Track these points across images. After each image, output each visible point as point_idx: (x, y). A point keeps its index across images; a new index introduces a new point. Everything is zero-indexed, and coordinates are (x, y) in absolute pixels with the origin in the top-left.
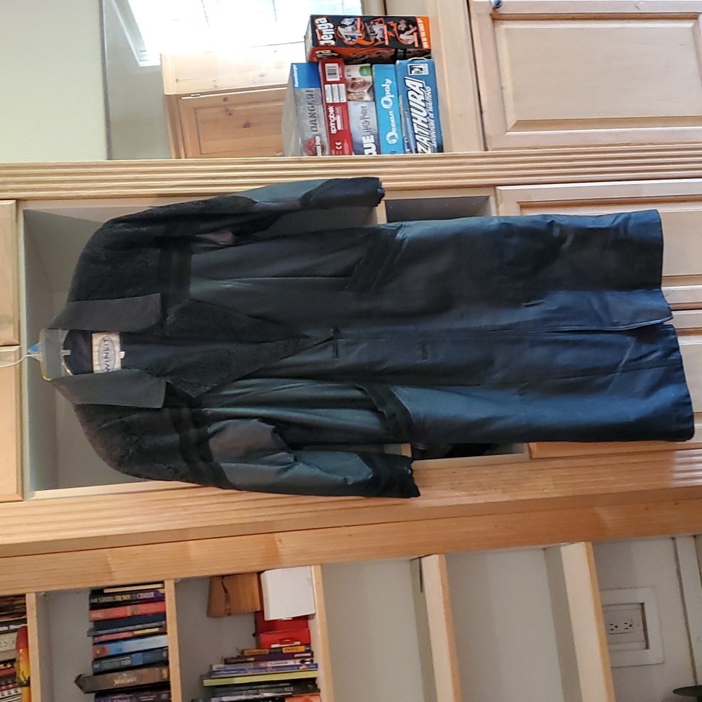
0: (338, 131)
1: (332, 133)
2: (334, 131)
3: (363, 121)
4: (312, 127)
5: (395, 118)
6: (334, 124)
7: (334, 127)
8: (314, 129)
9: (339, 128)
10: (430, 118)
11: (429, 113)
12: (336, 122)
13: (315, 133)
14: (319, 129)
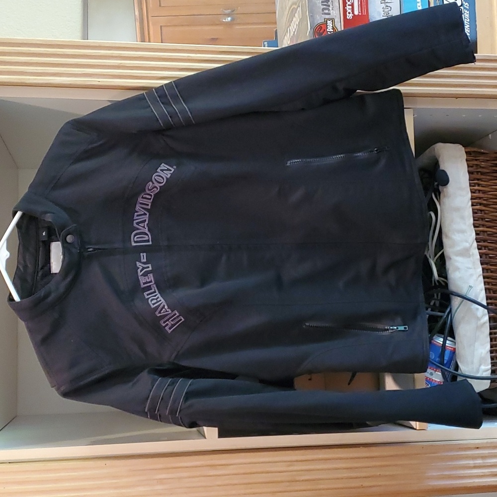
0: (354, 16)
1: (348, 18)
2: (349, 16)
3: (383, 5)
4: (323, 9)
5: (422, 5)
6: (350, 7)
7: (350, 11)
8: (327, 11)
9: (356, 13)
10: (464, 8)
11: (464, 3)
12: (352, 5)
13: (327, 17)
14: (331, 12)
